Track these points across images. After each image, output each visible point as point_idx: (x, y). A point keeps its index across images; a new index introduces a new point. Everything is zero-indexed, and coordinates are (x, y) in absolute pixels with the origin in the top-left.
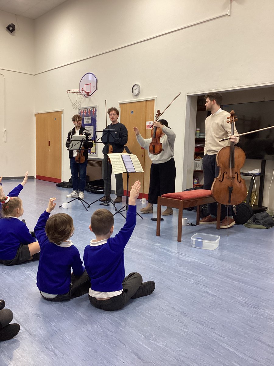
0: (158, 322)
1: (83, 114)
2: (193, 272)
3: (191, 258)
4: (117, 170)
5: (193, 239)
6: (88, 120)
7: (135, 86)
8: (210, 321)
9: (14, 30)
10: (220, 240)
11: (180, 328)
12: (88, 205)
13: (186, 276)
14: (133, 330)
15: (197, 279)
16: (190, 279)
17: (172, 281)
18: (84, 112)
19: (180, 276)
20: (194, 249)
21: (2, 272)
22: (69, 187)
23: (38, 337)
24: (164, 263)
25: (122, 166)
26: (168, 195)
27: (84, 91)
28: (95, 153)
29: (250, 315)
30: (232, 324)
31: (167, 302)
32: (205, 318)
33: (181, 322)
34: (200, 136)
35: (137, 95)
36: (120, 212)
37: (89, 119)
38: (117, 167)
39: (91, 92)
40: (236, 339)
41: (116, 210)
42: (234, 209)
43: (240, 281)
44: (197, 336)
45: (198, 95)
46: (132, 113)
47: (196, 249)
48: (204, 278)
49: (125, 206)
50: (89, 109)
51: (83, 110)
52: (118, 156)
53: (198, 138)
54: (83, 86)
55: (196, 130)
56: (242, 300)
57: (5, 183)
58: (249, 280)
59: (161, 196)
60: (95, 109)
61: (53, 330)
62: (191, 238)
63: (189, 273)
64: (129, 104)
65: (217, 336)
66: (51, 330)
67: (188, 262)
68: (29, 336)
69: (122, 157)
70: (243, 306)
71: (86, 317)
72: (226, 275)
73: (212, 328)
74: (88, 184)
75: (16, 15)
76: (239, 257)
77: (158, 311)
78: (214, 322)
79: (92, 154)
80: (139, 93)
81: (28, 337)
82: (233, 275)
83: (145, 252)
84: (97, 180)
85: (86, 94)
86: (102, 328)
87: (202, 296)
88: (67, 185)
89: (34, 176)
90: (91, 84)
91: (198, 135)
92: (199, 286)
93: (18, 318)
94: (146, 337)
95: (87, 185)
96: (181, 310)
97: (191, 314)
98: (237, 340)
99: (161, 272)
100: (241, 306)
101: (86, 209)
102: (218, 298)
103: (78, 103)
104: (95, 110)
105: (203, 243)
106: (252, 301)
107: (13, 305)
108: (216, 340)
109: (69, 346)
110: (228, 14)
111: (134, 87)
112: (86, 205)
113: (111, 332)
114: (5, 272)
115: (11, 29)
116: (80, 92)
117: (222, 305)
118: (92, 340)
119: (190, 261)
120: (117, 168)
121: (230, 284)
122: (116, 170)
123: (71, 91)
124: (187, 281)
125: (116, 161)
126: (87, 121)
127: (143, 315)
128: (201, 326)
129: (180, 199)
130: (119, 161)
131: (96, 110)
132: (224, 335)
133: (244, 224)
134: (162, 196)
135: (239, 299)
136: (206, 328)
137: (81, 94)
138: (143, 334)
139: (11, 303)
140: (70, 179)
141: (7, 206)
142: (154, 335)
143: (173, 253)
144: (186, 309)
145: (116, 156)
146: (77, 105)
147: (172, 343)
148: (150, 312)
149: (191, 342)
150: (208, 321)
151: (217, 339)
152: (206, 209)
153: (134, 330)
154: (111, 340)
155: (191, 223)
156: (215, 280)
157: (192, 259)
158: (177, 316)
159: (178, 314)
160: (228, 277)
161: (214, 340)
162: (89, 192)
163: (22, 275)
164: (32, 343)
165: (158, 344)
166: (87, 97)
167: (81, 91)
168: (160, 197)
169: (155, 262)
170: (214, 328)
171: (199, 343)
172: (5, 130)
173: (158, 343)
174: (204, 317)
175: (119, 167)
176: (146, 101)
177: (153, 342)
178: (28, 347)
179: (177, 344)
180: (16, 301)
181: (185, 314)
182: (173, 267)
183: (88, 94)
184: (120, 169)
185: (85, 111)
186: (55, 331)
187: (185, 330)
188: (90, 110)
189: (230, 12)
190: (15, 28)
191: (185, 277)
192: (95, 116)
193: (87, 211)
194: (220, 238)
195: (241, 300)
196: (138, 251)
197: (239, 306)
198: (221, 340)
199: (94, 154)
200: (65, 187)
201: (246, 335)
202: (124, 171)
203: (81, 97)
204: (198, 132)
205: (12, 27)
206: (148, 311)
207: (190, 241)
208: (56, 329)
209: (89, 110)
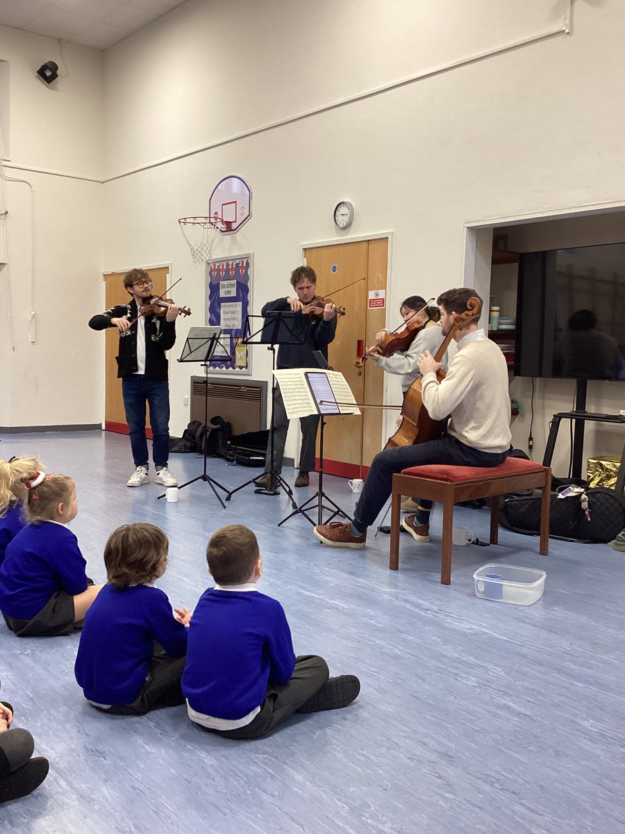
0: (383, 776)
1: (218, 274)
2: (475, 658)
3: (471, 623)
4: (295, 410)
5: (480, 576)
6: (229, 289)
7: (342, 205)
8: (509, 776)
9: (54, 76)
10: (546, 580)
11: (435, 790)
12: (227, 494)
13: (457, 668)
14: (324, 791)
15: (485, 675)
16: (466, 676)
17: (424, 680)
18: (218, 270)
19: (443, 666)
20: (480, 601)
21: (19, 652)
22: (183, 450)
23: (100, 804)
24: (405, 636)
25: (308, 399)
26: (418, 469)
27: (219, 220)
28: (247, 367)
29: (611, 762)
30: (563, 784)
31: (409, 729)
32: (497, 768)
33: (440, 777)
34: (500, 324)
35: (347, 227)
36: (303, 512)
37: (232, 286)
38: (296, 402)
39: (235, 221)
40: (570, 820)
41: (294, 506)
42: (585, 505)
43: (592, 680)
44: (477, 810)
45: (494, 226)
46: (334, 271)
47: (486, 603)
48: (502, 674)
49: (315, 497)
50: (230, 263)
51: (217, 265)
52: (298, 376)
53: (495, 329)
54: (216, 207)
55: (491, 311)
56: (591, 726)
57: (33, 440)
58: (614, 679)
59: (400, 473)
60: (245, 261)
61: (134, 788)
62: (475, 576)
63: (465, 661)
64: (326, 250)
65: (525, 811)
66: (131, 790)
67: (464, 635)
68: (79, 801)
69: (307, 378)
70: (593, 741)
71: (215, 760)
72: (556, 666)
73: (513, 793)
74: (229, 442)
75: (61, 42)
76: (592, 623)
77: (384, 750)
78: (520, 777)
79: (237, 369)
80: (351, 224)
81: (76, 803)
82: (574, 667)
83: (360, 609)
84: (250, 434)
85: (223, 227)
86: (249, 786)
87: (494, 715)
88: (179, 444)
89: (101, 424)
90: (235, 202)
91: (495, 322)
92: (488, 691)
93: (55, 759)
94: (353, 810)
95: (225, 445)
96: (440, 749)
97: (465, 758)
98: (573, 823)
99: (396, 657)
100: (590, 743)
101: (223, 504)
102: (534, 721)
103: (205, 248)
104: (245, 265)
105: (504, 587)
106: (618, 731)
107: (43, 729)
108: (521, 821)
109: (170, 826)
110: (564, 30)
111: (339, 209)
112: (223, 494)
113: (271, 797)
114: (25, 651)
115: (48, 74)
116: (210, 222)
117: (540, 737)
118: (225, 814)
119: (469, 631)
120: (295, 404)
121: (565, 687)
122: (293, 408)
123: (188, 220)
124: (459, 679)
125: (293, 387)
126: (226, 290)
127: (348, 759)
128: (487, 788)
129: (447, 480)
130: (299, 386)
131: (247, 264)
132: (541, 808)
133: (609, 544)
134: (404, 473)
135: (586, 724)
136: (499, 792)
137: (213, 227)
138: (347, 803)
139: (38, 725)
140: (186, 431)
141: (36, 495)
142: (372, 806)
143: (428, 612)
144: (454, 747)
145: (293, 376)
146: (203, 252)
147: (415, 825)
148: (365, 752)
149: (462, 824)
150: (506, 774)
151: (523, 818)
152: (515, 504)
153: (326, 793)
154: (270, 816)
155: (477, 539)
156: (530, 678)
157: (474, 627)
158: (430, 761)
159: (433, 757)
160: (560, 671)
161: (518, 819)
162: (230, 463)
163: (68, 660)
164: (85, 817)
165: (381, 827)
166: (227, 233)
167: (212, 220)
168: (399, 475)
169: (384, 632)
170: (519, 793)
171: (482, 827)
172: (33, 313)
173: (382, 823)
174: (496, 765)
175: (300, 401)
176: (369, 241)
177: (369, 821)
178: (75, 827)
179: (426, 828)
180: (51, 719)
181: (448, 757)
182: (426, 645)
183: (229, 227)
184: (302, 407)
185: (221, 268)
186: (139, 791)
187: (448, 795)
188: (235, 264)
189: (571, 25)
190: (58, 72)
191: (456, 671)
192: (247, 277)
193: (225, 508)
194: (545, 576)
195: (590, 728)
196: (343, 605)
197: (584, 741)
198: (534, 821)
199: (244, 369)
200: (174, 449)
201: (597, 812)
202: (312, 411)
203: (213, 233)
204: (496, 314)
205: (51, 70)
206: (362, 749)
207: (471, 585)
208: (142, 788)
209: (233, 264)
